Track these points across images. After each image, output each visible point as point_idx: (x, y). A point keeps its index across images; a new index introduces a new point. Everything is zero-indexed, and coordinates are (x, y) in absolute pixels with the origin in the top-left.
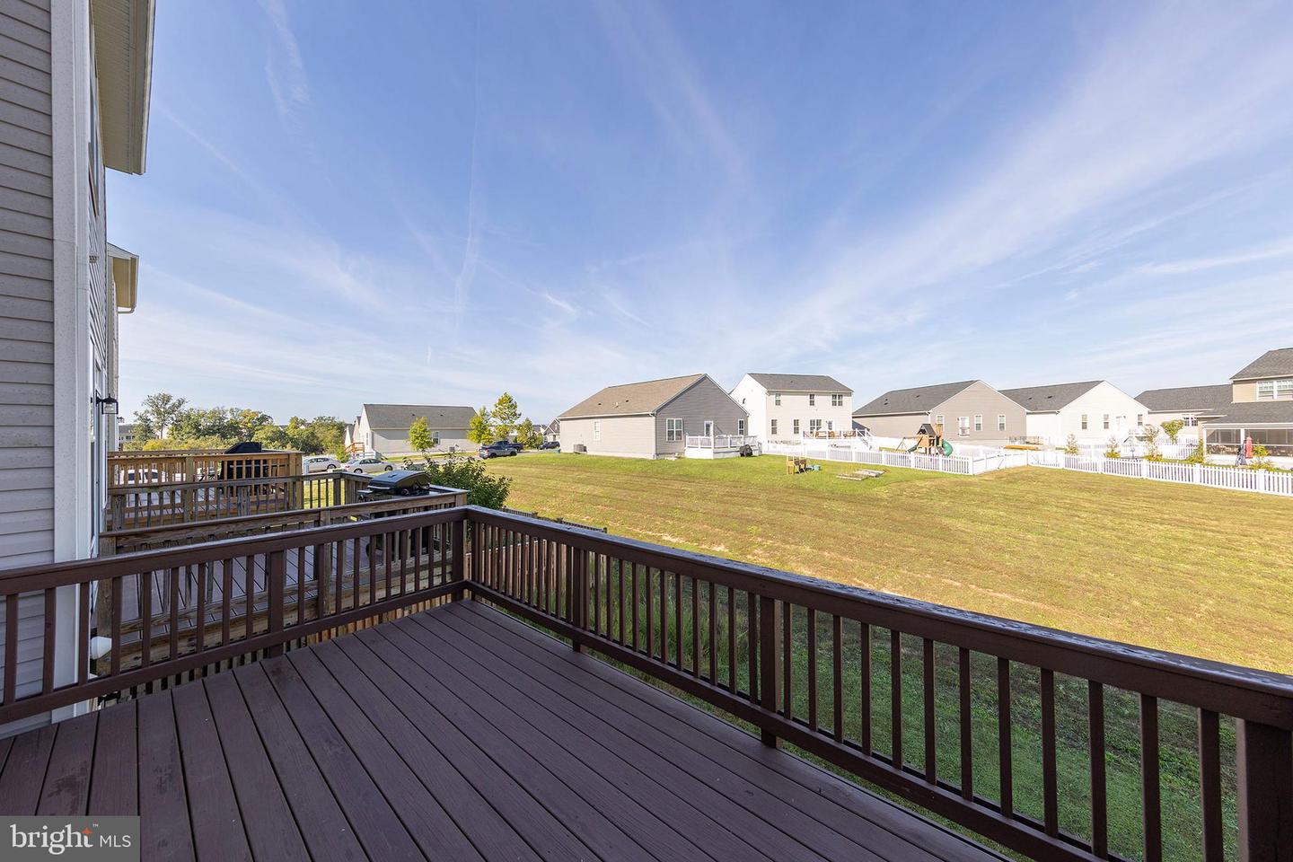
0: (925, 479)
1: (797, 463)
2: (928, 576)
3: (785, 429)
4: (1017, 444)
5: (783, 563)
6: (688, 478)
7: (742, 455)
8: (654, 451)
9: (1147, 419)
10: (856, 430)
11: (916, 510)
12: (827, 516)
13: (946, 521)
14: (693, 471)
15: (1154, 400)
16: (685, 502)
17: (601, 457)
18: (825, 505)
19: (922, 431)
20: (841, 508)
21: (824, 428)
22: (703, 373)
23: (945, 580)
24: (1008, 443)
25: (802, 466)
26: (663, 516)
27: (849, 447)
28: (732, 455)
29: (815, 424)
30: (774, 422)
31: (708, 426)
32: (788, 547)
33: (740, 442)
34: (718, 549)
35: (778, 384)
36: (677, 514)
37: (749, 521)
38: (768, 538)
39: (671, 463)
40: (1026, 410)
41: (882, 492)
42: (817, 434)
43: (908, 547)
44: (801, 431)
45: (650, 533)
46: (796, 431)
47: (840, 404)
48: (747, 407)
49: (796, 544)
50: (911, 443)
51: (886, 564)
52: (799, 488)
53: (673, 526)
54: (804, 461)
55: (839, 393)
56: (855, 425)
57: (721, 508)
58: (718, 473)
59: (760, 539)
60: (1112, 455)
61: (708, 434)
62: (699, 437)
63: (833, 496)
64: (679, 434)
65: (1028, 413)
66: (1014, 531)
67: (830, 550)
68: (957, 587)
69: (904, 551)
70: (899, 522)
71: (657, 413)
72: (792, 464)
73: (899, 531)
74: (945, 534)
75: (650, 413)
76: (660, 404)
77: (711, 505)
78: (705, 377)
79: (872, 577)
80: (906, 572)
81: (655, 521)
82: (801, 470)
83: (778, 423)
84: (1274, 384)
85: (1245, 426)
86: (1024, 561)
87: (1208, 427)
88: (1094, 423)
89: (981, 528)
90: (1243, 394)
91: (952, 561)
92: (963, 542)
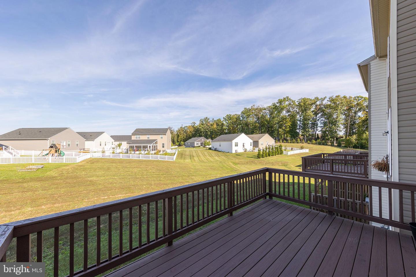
0: (63, 166)
2: (96, 199)
4: (83, 151)
9: (114, 143)
11: (75, 178)
13: (90, 179)
15: (116, 138)
19: (51, 147)
23: (102, 198)
24: (79, 151)
40: (85, 140)
41: (52, 174)
43: (82, 191)
51: (78, 200)
60: (113, 153)
63: (25, 180)
65: (85, 141)
66: (111, 177)
68: (106, 198)
69: (82, 193)
70: (72, 183)
73: (75, 187)
74: (92, 183)
80: (87, 200)
84: (138, 136)
85: (135, 145)
86: (119, 184)
87: (128, 145)
88: (103, 144)
89: (102, 178)
90: (134, 138)
91: (101, 191)
92: (100, 184)
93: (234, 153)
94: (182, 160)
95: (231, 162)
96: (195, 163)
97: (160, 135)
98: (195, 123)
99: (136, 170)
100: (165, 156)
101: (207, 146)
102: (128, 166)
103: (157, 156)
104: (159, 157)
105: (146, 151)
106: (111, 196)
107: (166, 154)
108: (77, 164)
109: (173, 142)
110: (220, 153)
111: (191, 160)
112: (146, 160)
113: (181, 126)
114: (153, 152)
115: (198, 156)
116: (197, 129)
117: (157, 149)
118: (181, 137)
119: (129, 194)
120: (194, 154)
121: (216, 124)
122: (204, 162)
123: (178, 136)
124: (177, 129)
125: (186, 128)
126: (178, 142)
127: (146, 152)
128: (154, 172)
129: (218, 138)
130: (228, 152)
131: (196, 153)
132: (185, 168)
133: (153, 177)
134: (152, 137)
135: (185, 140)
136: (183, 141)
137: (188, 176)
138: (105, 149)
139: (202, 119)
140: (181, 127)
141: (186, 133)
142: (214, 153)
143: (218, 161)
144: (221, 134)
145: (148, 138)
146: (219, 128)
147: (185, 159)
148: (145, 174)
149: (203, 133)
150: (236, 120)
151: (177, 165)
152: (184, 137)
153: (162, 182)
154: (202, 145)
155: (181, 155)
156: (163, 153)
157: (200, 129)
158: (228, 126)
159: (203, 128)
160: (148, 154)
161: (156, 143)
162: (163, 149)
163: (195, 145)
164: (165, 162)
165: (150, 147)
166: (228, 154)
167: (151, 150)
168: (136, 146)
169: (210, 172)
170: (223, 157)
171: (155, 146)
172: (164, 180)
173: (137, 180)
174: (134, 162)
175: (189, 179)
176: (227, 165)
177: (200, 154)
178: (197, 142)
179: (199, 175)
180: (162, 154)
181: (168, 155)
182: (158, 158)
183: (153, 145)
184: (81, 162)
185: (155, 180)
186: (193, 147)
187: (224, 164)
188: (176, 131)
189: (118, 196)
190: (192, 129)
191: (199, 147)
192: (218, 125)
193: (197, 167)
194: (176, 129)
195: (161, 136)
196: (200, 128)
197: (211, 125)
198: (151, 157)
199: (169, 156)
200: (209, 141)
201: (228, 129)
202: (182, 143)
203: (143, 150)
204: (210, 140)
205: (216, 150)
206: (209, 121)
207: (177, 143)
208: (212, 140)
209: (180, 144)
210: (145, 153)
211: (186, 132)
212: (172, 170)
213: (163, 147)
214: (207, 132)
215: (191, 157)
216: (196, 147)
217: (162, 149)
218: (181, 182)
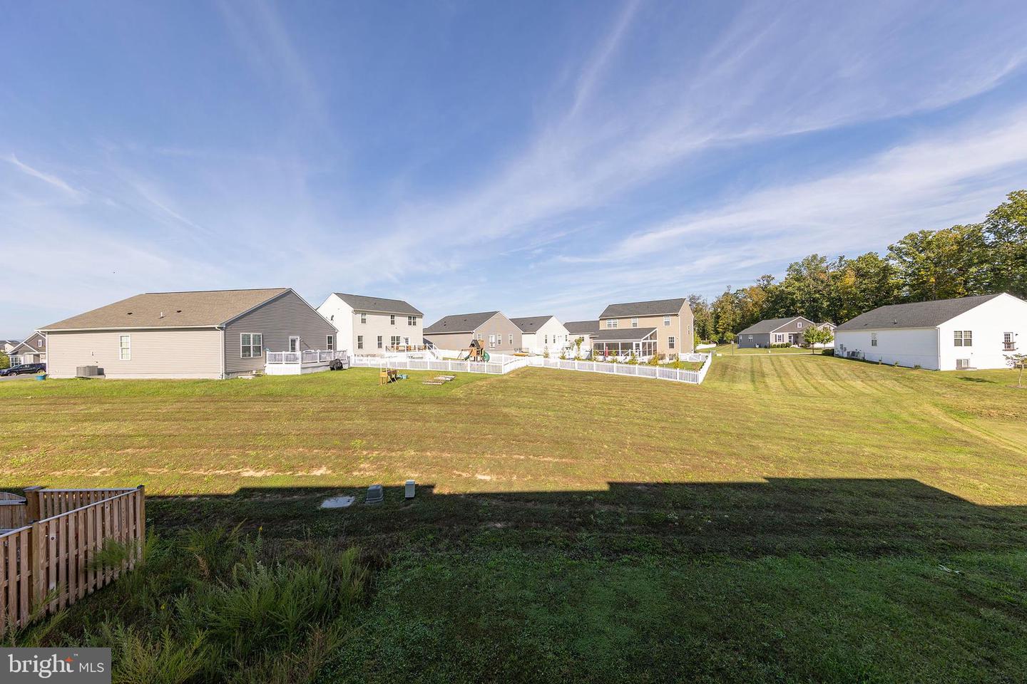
0: (481, 379)
1: (389, 373)
2: (504, 456)
3: (370, 344)
4: (518, 352)
5: (391, 471)
6: (272, 398)
7: (332, 369)
8: (221, 369)
9: (569, 337)
10: (427, 344)
11: (485, 405)
12: (424, 419)
13: (505, 410)
14: (279, 389)
15: (573, 327)
16: (272, 426)
17: (132, 381)
18: (420, 409)
19: (473, 345)
20: (432, 410)
21: (403, 343)
22: (287, 287)
23: (515, 456)
24: (513, 352)
25: (393, 377)
26: (241, 447)
27: (422, 358)
28: (320, 370)
29: (395, 340)
30: (360, 338)
31: (293, 341)
32: (394, 454)
33: (330, 358)
34: (318, 473)
35: (363, 305)
36: (262, 441)
37: (352, 436)
38: (373, 449)
39: (246, 382)
41: (458, 393)
42: (397, 349)
43: (486, 435)
44: (384, 346)
45: (221, 472)
46: (380, 345)
47: (415, 324)
48: (335, 324)
49: (401, 450)
50: (466, 354)
51: (476, 453)
52: (394, 396)
53: (257, 457)
54: (395, 372)
55: (413, 315)
56: (425, 341)
57: (319, 425)
58: (310, 389)
59: (365, 453)
60: (563, 358)
61: (293, 349)
62: (284, 353)
63: (423, 400)
64: (258, 349)
65: (523, 333)
66: (541, 411)
67: (432, 449)
69: (485, 439)
70: (477, 415)
71: (227, 327)
72: (385, 375)
73: (478, 423)
74: (506, 420)
75: (216, 326)
76: (231, 316)
77: (305, 424)
78: (289, 292)
79: (467, 466)
81: (228, 455)
82: (393, 380)
83: (364, 339)
84: (612, 321)
85: (604, 342)
86: (553, 431)
87: (593, 342)
88: (550, 340)
89: (525, 412)
90: (604, 326)
91: (516, 440)
92: (518, 424)
93: (952, 372)
94: (724, 384)
95: (936, 405)
96: (765, 397)
97: (663, 316)
98: (769, 277)
99: (595, 400)
100: (674, 370)
101: (817, 345)
102: (583, 390)
103: (653, 368)
104: (658, 372)
105: (628, 355)
106: (531, 457)
107: (676, 366)
108: (500, 378)
109: (703, 335)
110: (871, 370)
111: (754, 383)
112: (625, 377)
113: (726, 290)
114: (646, 359)
115: (781, 374)
116: (777, 296)
117: (655, 350)
118: (727, 319)
119: (567, 460)
120: (767, 368)
121: (853, 273)
122: (802, 395)
123: (718, 317)
124: (715, 300)
125: (740, 296)
126: (717, 333)
127: (629, 358)
128: (636, 412)
129: (863, 317)
130: (917, 367)
131: (773, 364)
132: (730, 408)
133: (631, 423)
134: (643, 323)
135: (737, 329)
136: (732, 331)
137: (739, 436)
138: (550, 351)
139: (796, 263)
140: (727, 294)
141: (742, 309)
142: (846, 368)
143: (864, 394)
144: (877, 304)
145: (635, 324)
146: (870, 284)
147: (734, 382)
148: (613, 412)
149: (799, 305)
150: (955, 247)
151: (705, 396)
152: (734, 320)
153: (654, 443)
154: (796, 342)
155: (722, 370)
156: (671, 361)
157: (789, 293)
158: (913, 274)
159: (799, 289)
160: (633, 362)
161: (654, 336)
162: (672, 351)
163: (772, 341)
164: (674, 384)
165: (638, 345)
166: (915, 372)
167: (641, 353)
168: (607, 345)
169: (827, 432)
170: (889, 383)
171: (650, 345)
172: (660, 436)
173: (593, 425)
174: (599, 380)
175: (743, 446)
176: (913, 415)
177: (790, 369)
178: (779, 332)
179: (780, 438)
180: (668, 365)
181: (682, 368)
182: (655, 374)
183: (645, 341)
184: (509, 373)
185: (635, 435)
186: (766, 347)
187: (896, 411)
188: (710, 306)
189: (545, 459)
190: (762, 297)
191: (787, 346)
192: (861, 274)
193: (773, 409)
194: (710, 298)
195: (665, 319)
196: (790, 289)
197: (835, 277)
198: (638, 372)
199: (685, 372)
200: (824, 328)
201: (912, 286)
202: (730, 335)
203: (622, 352)
204: (829, 326)
205: (853, 357)
206: (824, 265)
207: (714, 337)
208: (838, 324)
209: (723, 338)
210: (627, 360)
211: (741, 305)
212: (689, 411)
213: (672, 346)
214: (815, 300)
215: (756, 375)
216: (774, 346)
217: (668, 351)
218: (711, 452)
